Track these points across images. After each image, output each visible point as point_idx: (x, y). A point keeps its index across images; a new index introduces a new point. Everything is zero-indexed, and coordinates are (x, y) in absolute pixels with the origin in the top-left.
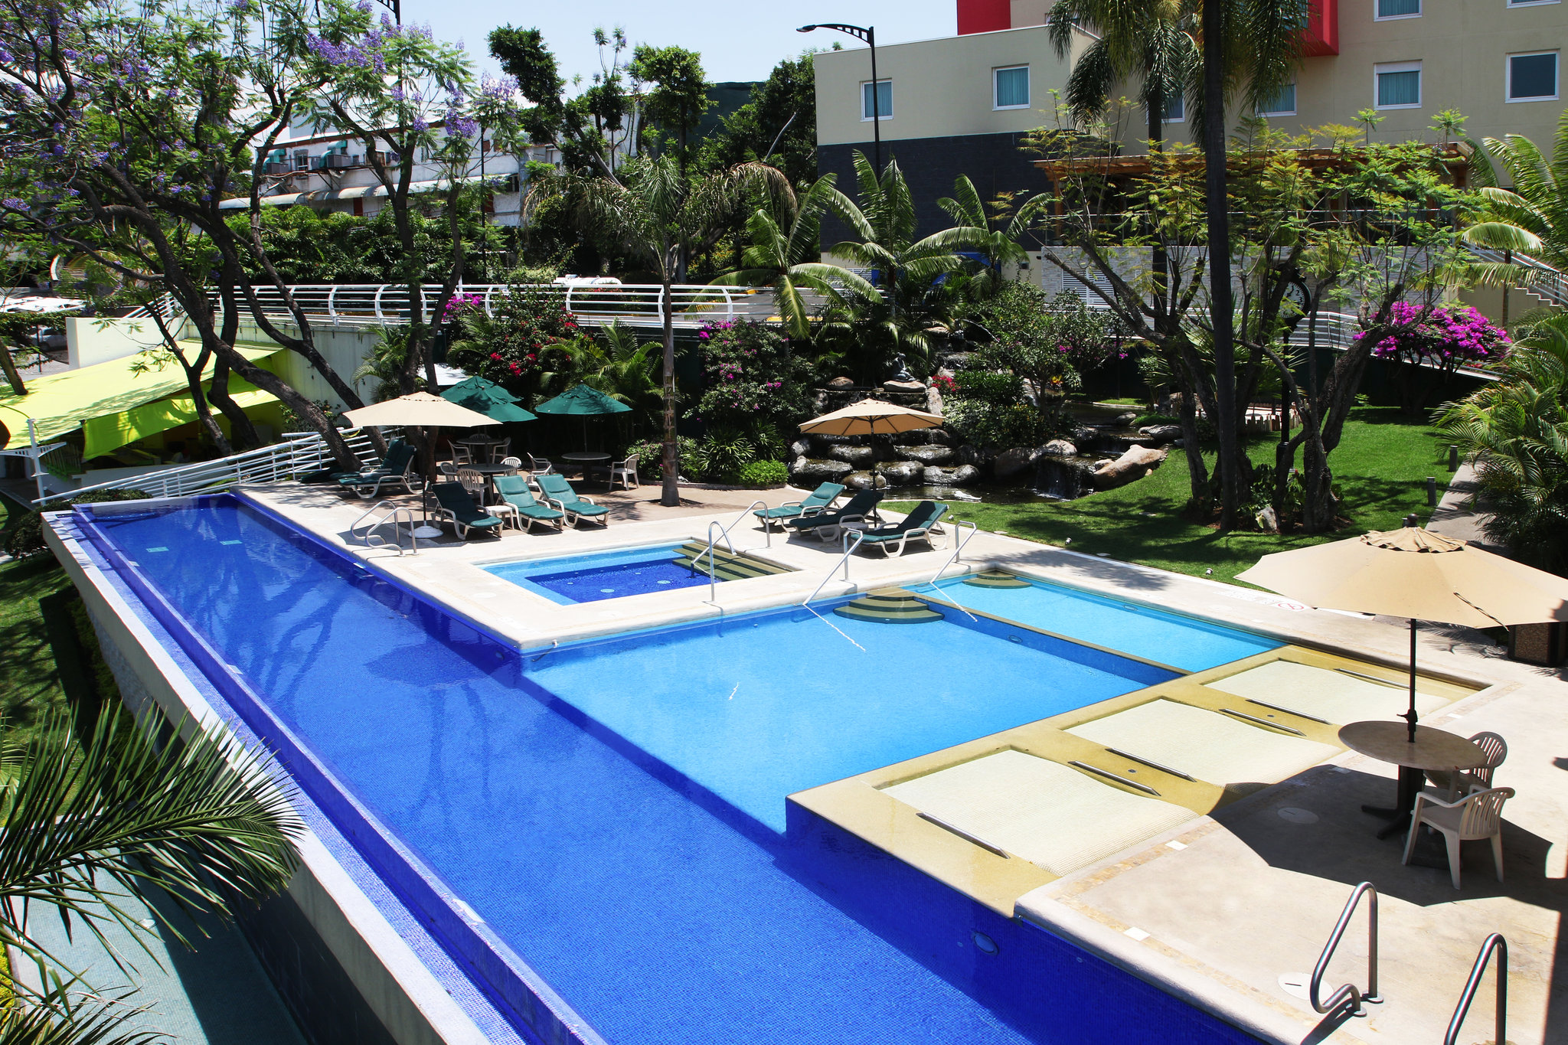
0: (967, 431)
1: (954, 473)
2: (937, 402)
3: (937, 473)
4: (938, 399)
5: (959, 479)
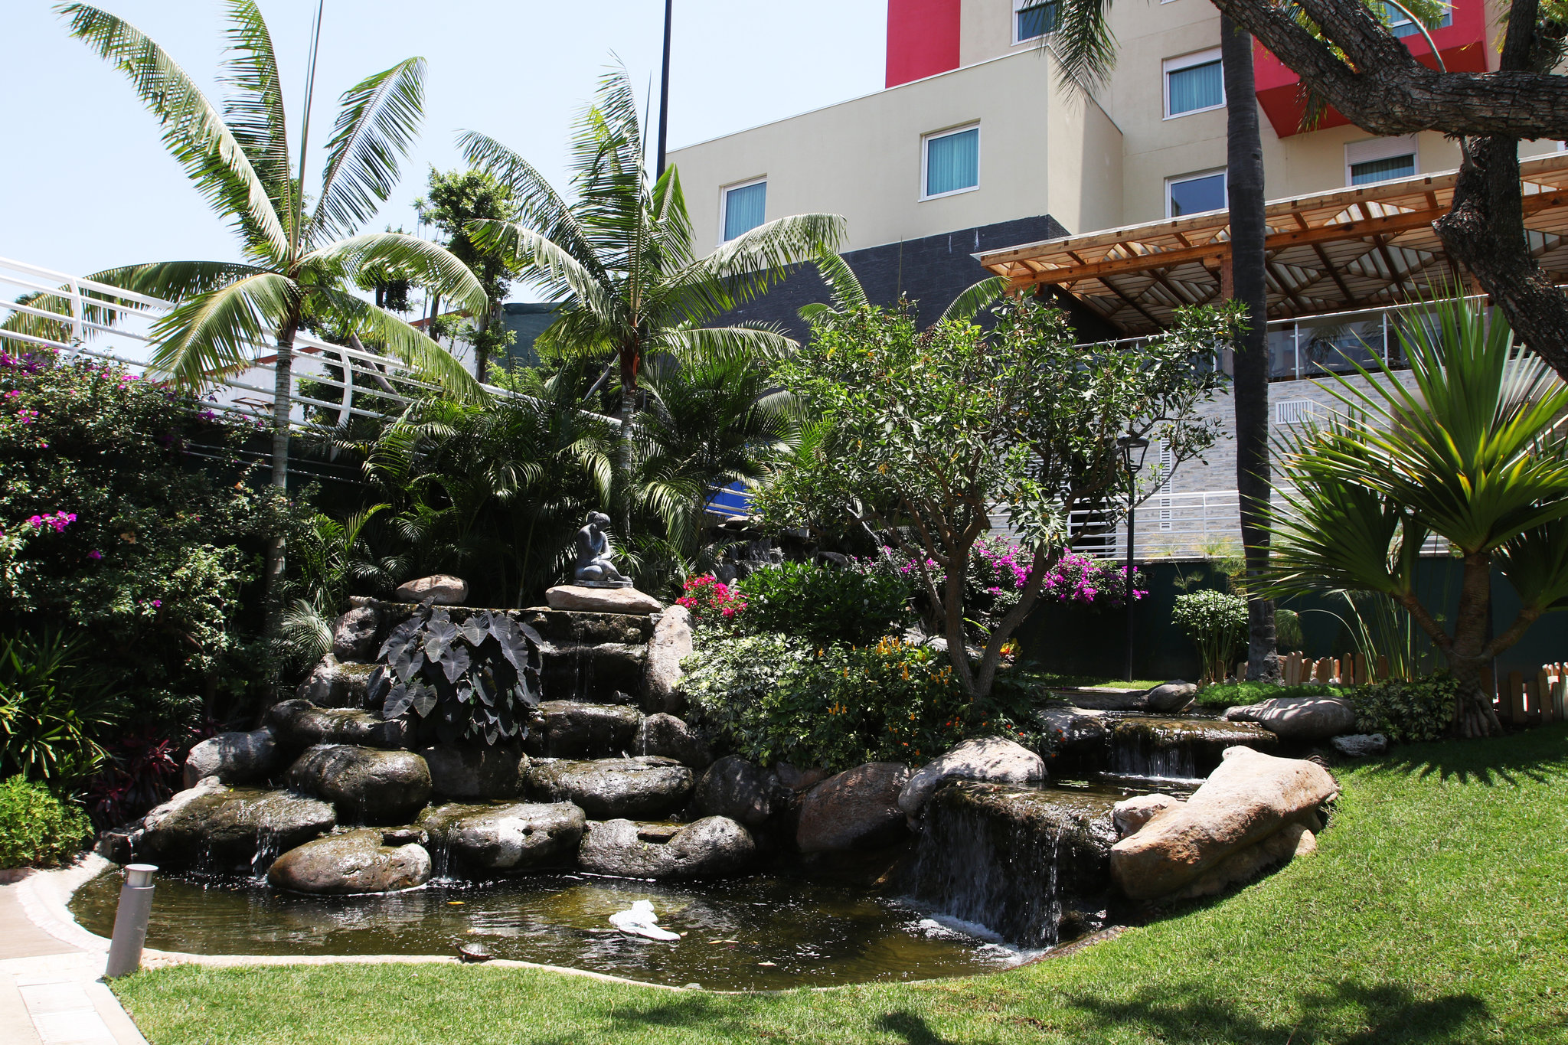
0: (738, 715)
1: (672, 842)
2: (676, 640)
3: (620, 841)
4: (681, 634)
5: (681, 861)
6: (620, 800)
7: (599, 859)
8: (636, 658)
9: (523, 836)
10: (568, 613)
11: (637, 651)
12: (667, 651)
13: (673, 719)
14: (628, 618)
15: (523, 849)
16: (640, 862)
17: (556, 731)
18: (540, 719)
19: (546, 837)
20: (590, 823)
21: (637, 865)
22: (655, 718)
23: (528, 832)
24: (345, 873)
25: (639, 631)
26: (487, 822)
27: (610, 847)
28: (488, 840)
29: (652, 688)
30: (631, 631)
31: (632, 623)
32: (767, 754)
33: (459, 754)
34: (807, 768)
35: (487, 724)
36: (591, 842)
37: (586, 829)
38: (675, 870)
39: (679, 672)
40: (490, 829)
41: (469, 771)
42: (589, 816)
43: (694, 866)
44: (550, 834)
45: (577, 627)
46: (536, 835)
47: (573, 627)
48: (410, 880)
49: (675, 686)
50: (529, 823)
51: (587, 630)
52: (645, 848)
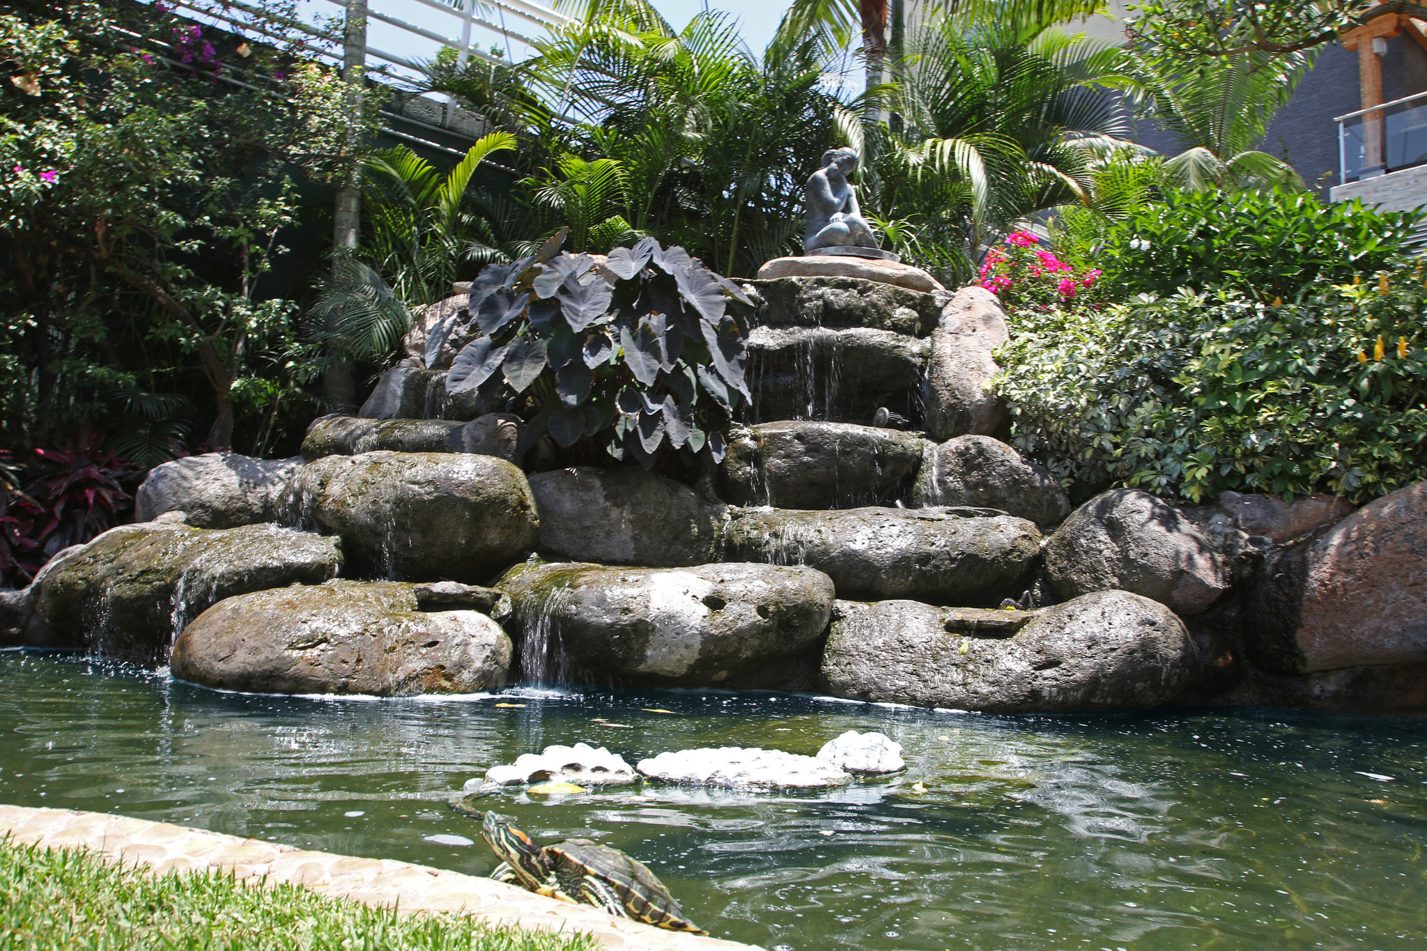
1: (1022, 635)
2: (980, 326)
3: (907, 634)
4: (987, 319)
5: (1048, 673)
6: (902, 563)
7: (865, 671)
8: (913, 355)
9: (704, 610)
10: (794, 279)
11: (914, 346)
12: (969, 341)
13: (986, 441)
14: (896, 292)
15: (707, 639)
16: (957, 676)
17: (775, 462)
18: (747, 441)
19: (752, 616)
20: (844, 605)
21: (948, 682)
22: (955, 443)
23: (715, 603)
24: (292, 646)
25: (915, 314)
26: (631, 578)
27: (887, 647)
28: (626, 611)
29: (945, 395)
30: (902, 313)
31: (904, 301)
32: (1201, 473)
33: (598, 483)
34: (1300, 496)
35: (643, 415)
36: (845, 637)
37: (836, 617)
38: (1035, 694)
39: (992, 368)
40: (634, 591)
41: (615, 513)
42: (841, 593)
43: (1079, 685)
44: (762, 610)
45: (810, 300)
46: (731, 611)
47: (802, 301)
48: (449, 677)
49: (989, 387)
50: (720, 587)
51: (827, 305)
52: (964, 648)
